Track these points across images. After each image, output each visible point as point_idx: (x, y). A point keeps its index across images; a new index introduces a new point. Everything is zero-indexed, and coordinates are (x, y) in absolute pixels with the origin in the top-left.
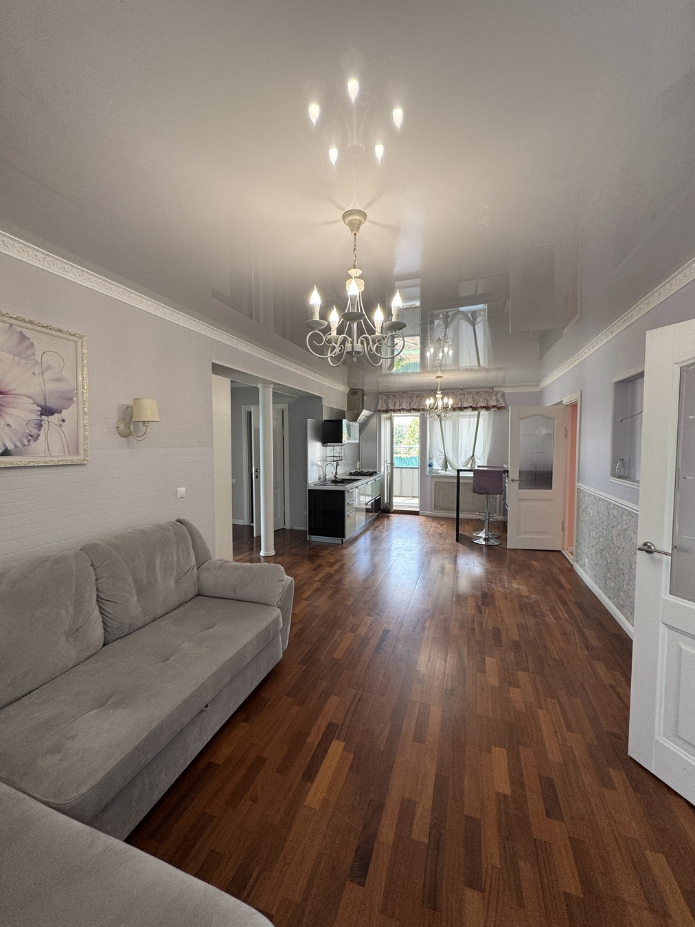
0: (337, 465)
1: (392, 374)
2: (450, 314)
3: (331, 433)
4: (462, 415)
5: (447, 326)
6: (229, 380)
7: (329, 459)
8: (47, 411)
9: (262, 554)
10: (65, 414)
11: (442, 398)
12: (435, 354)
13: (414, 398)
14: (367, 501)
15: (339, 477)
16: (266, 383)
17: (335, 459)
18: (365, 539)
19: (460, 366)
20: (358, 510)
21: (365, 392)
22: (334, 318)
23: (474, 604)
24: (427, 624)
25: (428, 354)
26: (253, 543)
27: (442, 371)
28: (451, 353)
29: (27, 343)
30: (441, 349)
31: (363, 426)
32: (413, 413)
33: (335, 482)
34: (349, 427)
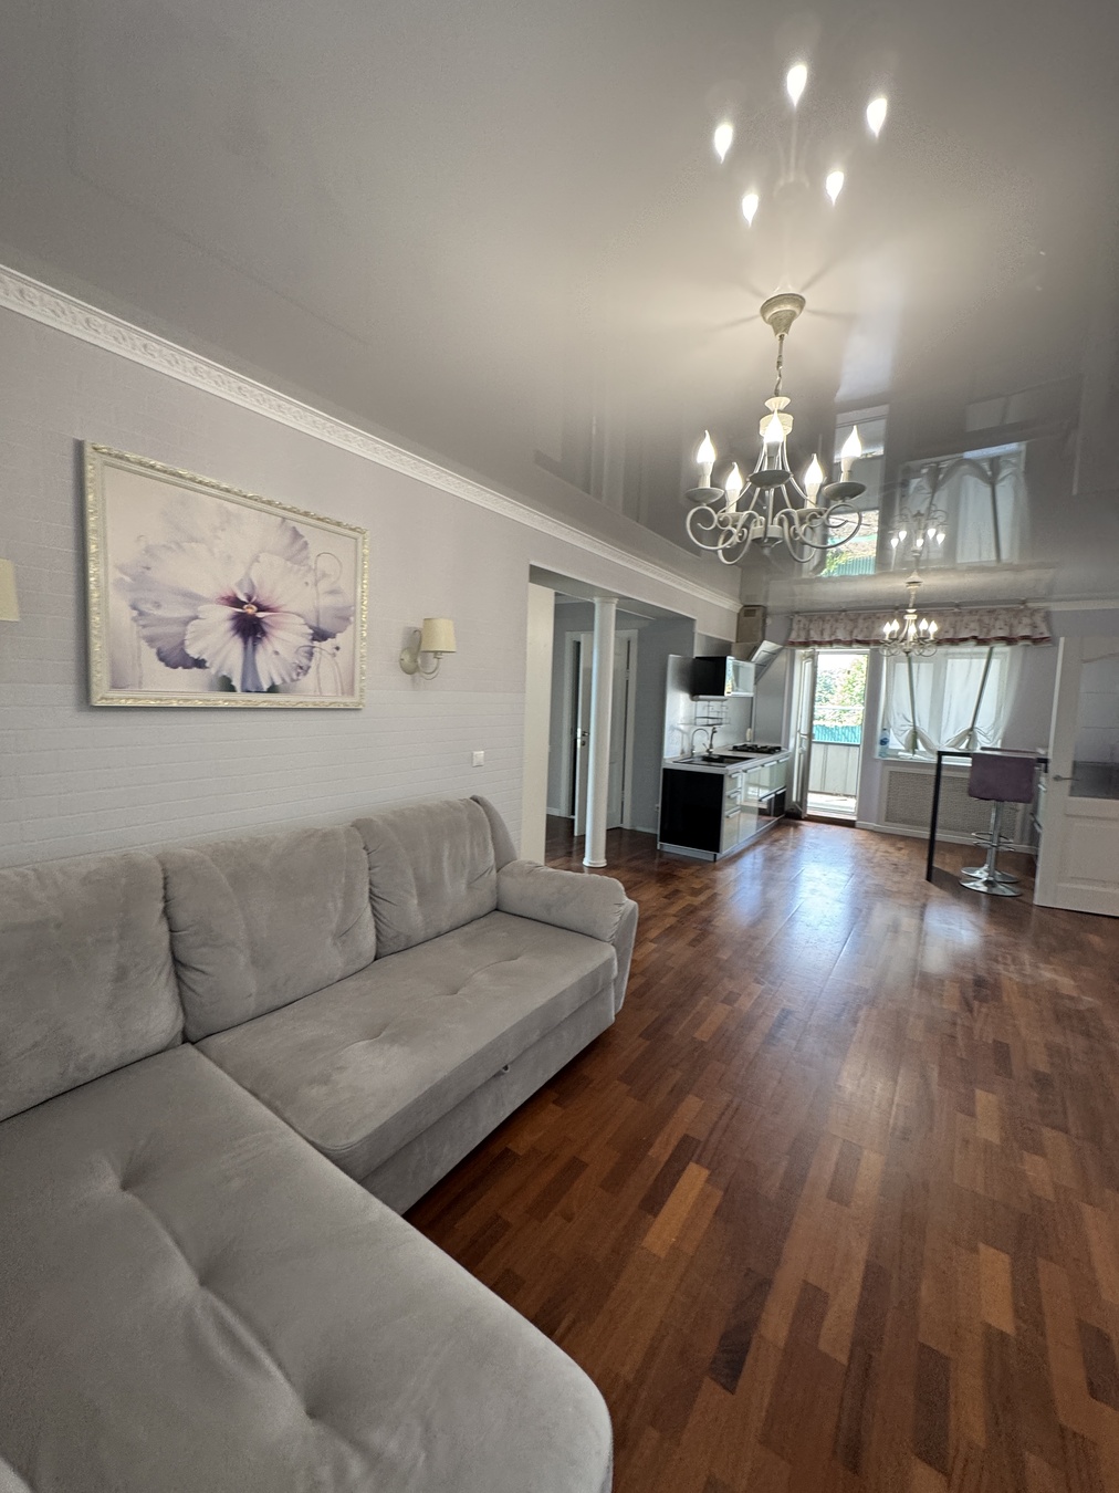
0: (714, 732)
1: (820, 580)
2: (944, 465)
3: (706, 678)
4: (953, 654)
5: (935, 487)
6: (552, 592)
7: (699, 721)
8: (320, 635)
9: (586, 862)
10: (340, 639)
11: (917, 622)
12: (910, 540)
13: (861, 621)
14: (761, 795)
15: (716, 752)
16: (607, 595)
17: (711, 722)
18: (755, 858)
19: (959, 561)
20: (744, 809)
21: (769, 610)
22: (735, 484)
23: (958, 994)
24: (862, 1014)
25: (894, 542)
26: (571, 846)
27: (920, 572)
28: (941, 538)
29: (301, 542)
30: (922, 532)
31: (762, 669)
32: (856, 648)
33: (709, 759)
34: (736, 669)
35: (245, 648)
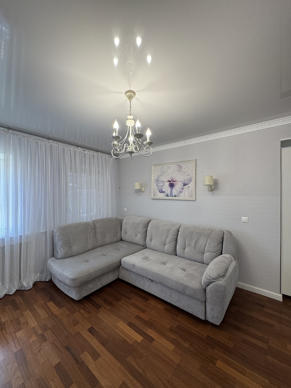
8: (185, 185)
10: (189, 185)
29: (181, 167)
35: (171, 189)
